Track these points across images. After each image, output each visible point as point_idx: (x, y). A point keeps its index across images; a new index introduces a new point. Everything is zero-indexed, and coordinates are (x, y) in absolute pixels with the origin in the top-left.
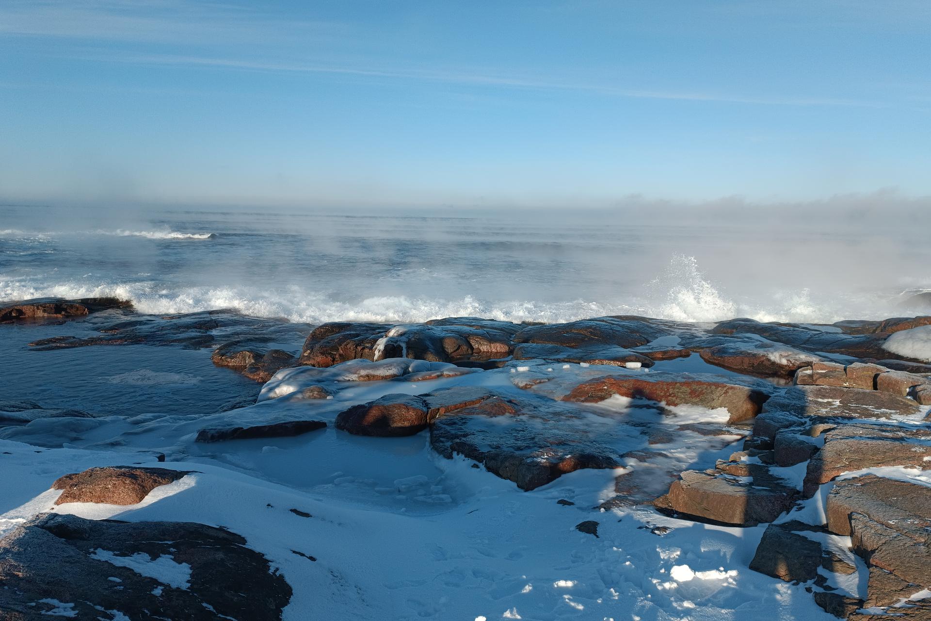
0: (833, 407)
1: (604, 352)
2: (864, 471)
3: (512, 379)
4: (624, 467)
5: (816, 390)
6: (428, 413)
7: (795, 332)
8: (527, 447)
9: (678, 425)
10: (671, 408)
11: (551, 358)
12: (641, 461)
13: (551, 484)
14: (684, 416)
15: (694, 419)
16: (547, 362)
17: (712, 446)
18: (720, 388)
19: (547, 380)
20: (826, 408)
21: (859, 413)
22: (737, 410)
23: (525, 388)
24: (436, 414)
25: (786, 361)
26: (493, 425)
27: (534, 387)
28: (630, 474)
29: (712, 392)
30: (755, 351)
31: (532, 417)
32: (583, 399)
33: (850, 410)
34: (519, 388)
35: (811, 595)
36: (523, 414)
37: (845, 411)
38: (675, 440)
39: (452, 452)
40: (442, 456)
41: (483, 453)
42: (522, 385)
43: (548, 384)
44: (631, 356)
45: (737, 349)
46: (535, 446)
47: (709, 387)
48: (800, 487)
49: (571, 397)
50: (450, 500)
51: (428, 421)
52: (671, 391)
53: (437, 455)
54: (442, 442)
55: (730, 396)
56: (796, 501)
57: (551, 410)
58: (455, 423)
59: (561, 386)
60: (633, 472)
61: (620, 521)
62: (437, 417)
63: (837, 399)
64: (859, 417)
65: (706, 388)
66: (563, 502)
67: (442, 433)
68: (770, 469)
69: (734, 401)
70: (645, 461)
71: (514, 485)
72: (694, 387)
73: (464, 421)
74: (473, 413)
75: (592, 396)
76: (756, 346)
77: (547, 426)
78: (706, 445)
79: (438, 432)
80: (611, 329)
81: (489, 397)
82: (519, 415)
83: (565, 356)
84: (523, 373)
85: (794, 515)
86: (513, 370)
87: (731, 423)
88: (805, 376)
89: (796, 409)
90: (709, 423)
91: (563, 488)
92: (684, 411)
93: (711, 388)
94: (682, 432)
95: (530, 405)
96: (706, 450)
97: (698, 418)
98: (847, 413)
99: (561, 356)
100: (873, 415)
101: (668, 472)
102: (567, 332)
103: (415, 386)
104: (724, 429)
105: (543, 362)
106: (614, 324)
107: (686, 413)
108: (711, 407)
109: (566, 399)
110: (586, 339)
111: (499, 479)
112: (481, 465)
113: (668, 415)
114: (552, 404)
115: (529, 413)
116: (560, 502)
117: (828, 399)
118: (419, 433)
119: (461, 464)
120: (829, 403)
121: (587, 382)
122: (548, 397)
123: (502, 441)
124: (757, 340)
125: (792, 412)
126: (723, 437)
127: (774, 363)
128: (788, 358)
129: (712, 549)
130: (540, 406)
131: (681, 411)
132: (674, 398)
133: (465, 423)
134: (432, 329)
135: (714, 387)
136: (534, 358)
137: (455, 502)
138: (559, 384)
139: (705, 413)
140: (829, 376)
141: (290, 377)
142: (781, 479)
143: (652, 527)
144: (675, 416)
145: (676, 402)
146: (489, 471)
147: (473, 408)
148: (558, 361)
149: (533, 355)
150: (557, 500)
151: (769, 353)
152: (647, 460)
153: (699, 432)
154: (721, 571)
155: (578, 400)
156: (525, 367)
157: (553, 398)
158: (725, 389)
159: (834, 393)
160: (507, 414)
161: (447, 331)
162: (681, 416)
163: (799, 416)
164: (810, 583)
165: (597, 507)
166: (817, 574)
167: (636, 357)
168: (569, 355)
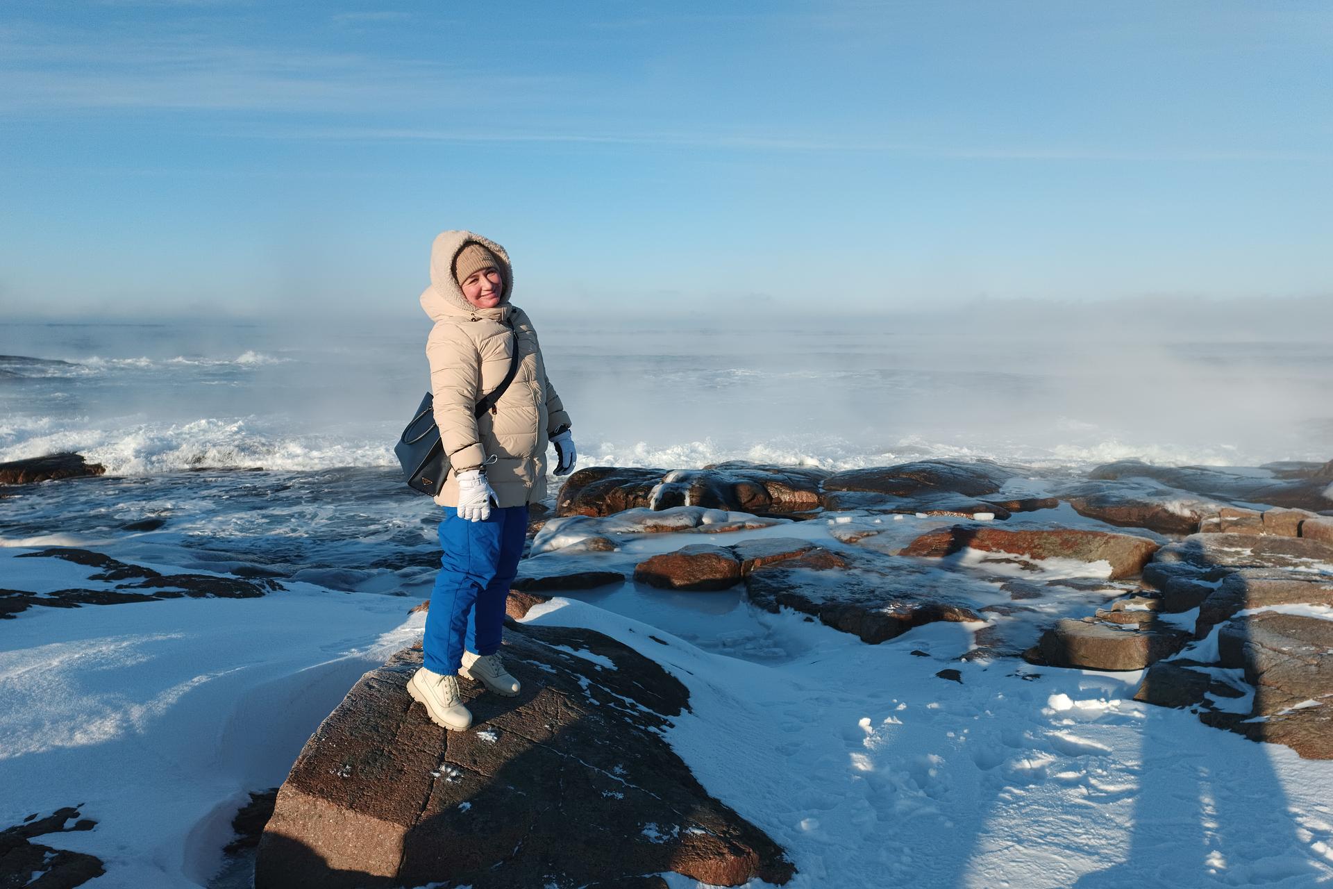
0: (1241, 556)
1: (944, 501)
2: (1264, 608)
3: (832, 532)
4: (985, 620)
5: (1222, 538)
6: (741, 565)
7: (1203, 477)
8: (868, 599)
9: (1046, 581)
10: (1037, 562)
11: (875, 509)
12: (1004, 615)
13: (899, 637)
14: (1055, 570)
15: (1067, 574)
16: (871, 513)
17: (1090, 602)
18: (1099, 538)
19: (876, 533)
20: (1233, 557)
21: (1273, 562)
22: (1122, 563)
23: (849, 542)
24: (751, 567)
25: (1190, 512)
26: (820, 579)
27: (861, 541)
28: (992, 628)
29: (1089, 542)
30: (1147, 500)
31: (867, 571)
32: (925, 552)
33: (1262, 559)
34: (842, 541)
35: (1196, 716)
36: (856, 568)
37: (1257, 560)
38: (1045, 596)
39: (778, 606)
40: (765, 610)
41: (816, 605)
42: (845, 538)
43: (878, 537)
44: (979, 506)
45: (1122, 497)
46: (877, 599)
47: (1085, 537)
48: (1192, 628)
49: (910, 550)
50: (784, 654)
51: (742, 574)
52: (1036, 542)
53: (759, 610)
54: (764, 596)
55: (1112, 547)
56: (1187, 642)
57: (887, 564)
58: (775, 576)
59: (895, 540)
60: (995, 626)
61: (985, 670)
62: (752, 570)
63: (1248, 547)
64: (1272, 567)
65: (1081, 538)
66: (917, 653)
67: (761, 587)
68: (1159, 616)
69: (1118, 552)
70: (1009, 615)
71: (857, 638)
72: (1066, 536)
73: (785, 574)
74: (795, 566)
75: (936, 550)
76: (1149, 494)
77: (885, 581)
78: (1083, 600)
79: (757, 586)
80: (951, 473)
81: (810, 549)
82: (850, 569)
83: (894, 507)
84: (844, 525)
85: (1184, 654)
86: (831, 522)
87: (1113, 578)
88: (1211, 525)
89: (1194, 558)
90: (1086, 579)
91: (914, 641)
92: (1054, 565)
93: (1087, 537)
94: (1052, 587)
95: (862, 558)
96: (1082, 604)
97: (1071, 573)
98: (1259, 562)
99: (888, 507)
100: (1291, 564)
101: (1038, 626)
102: (893, 478)
103: (713, 539)
104: (1105, 584)
105: (866, 513)
106: (955, 467)
107: (1056, 568)
108: (1088, 559)
109: (904, 553)
110: (919, 486)
111: (840, 633)
112: (815, 618)
113: (1033, 570)
114: (887, 558)
115: (863, 566)
116: (913, 653)
117: (1237, 547)
118: (733, 588)
119: (790, 619)
120: (1238, 553)
121: (929, 533)
122: (880, 551)
123: (836, 594)
124: (1150, 487)
125: (1190, 561)
126: (1103, 592)
127: (1172, 515)
128: (1192, 509)
129: (1091, 687)
130: (874, 560)
131: (1050, 565)
132: (1040, 551)
133: (787, 576)
134: (718, 474)
135: (1092, 537)
136: (853, 509)
137: (790, 657)
138: (891, 537)
139: (1081, 567)
140: (1241, 525)
141: (565, 528)
142: (1174, 624)
143: (1022, 674)
144: (1043, 570)
145: (1043, 555)
146: (825, 625)
147: (794, 561)
148: (885, 512)
149: (852, 506)
150: (910, 652)
151: (1166, 502)
152: (1011, 614)
153: (1073, 587)
154: (1102, 702)
155: (919, 554)
156: (846, 518)
157: (886, 553)
158: (1105, 538)
159: (1243, 541)
160: (836, 567)
161: (737, 476)
162: (1050, 571)
163: (1199, 566)
164: (1195, 706)
165: (957, 658)
166: (1203, 698)
167: (987, 507)
168: (898, 506)
